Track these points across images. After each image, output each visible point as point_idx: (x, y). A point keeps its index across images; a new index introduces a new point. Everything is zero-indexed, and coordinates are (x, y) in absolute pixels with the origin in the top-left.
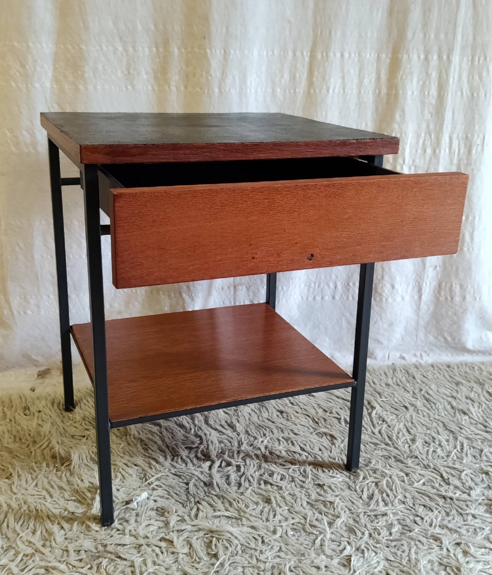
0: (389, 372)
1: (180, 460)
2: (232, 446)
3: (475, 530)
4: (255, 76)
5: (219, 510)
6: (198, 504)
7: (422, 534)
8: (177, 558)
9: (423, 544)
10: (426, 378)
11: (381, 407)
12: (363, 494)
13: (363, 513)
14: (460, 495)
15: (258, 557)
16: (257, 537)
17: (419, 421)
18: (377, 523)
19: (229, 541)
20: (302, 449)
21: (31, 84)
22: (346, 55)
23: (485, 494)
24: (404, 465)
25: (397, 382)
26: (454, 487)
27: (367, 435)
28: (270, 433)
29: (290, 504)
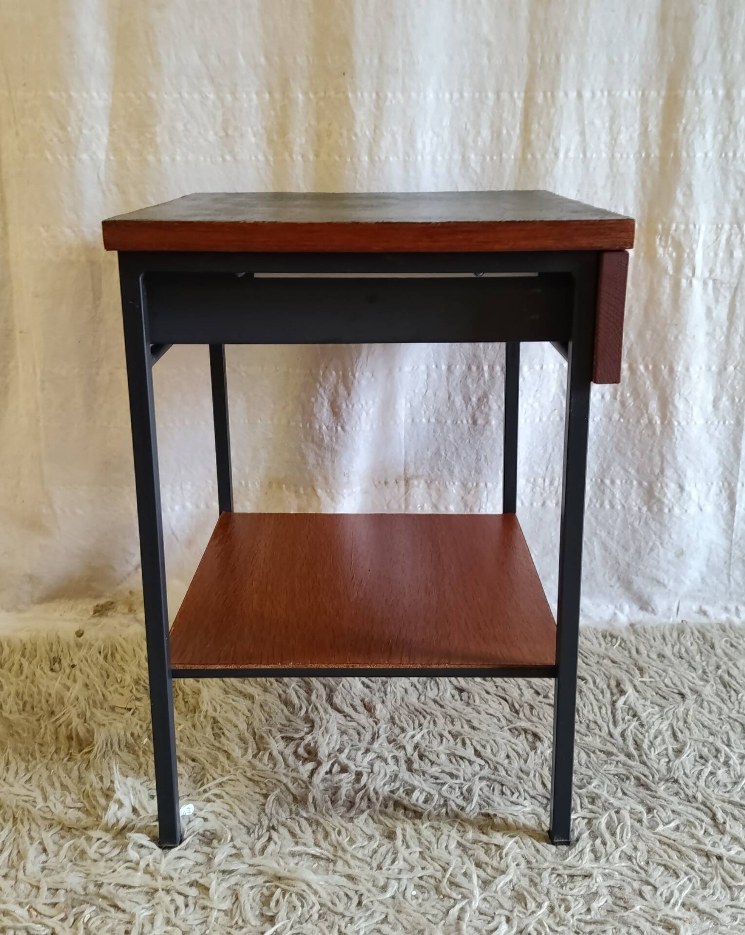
0: (671, 635)
1: (266, 757)
2: (360, 741)
4: (430, 134)
5: (305, 844)
6: (272, 831)
7: (647, 915)
8: (208, 917)
9: (642, 933)
10: (735, 647)
11: (638, 691)
13: (549, 870)
14: (739, 853)
15: (343, 929)
16: (351, 894)
17: (698, 720)
18: (571, 889)
19: (301, 897)
20: (477, 754)
21: (75, 155)
22: (587, 95)
24: (649, 792)
25: (679, 653)
26: (729, 839)
27: (598, 737)
28: (429, 723)
29: (427, 844)
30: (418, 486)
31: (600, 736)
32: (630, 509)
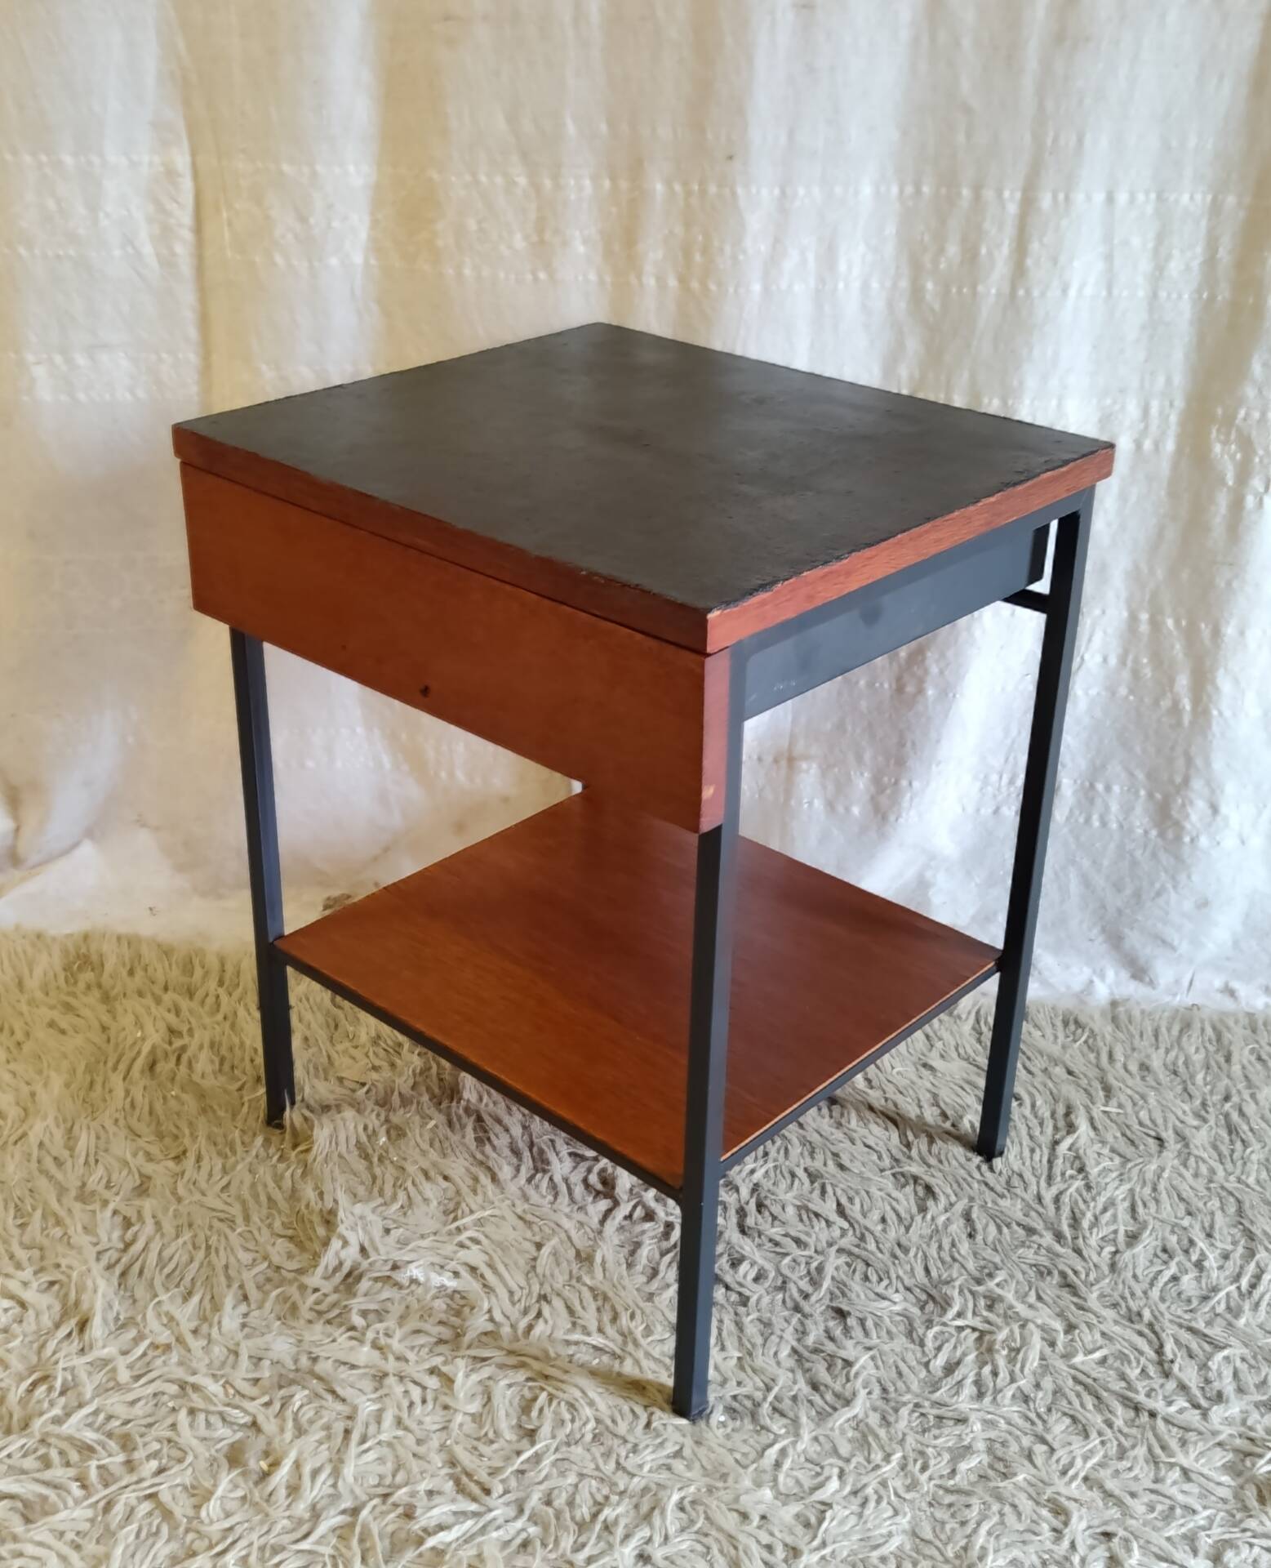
1: (545, 1183)
3: (1172, 1508)
5: (585, 1329)
6: (543, 1303)
7: (1031, 1490)
8: (450, 1421)
9: (1019, 1515)
10: (1264, 1064)
12: (936, 1356)
13: (911, 1406)
14: (1181, 1411)
15: (622, 1461)
16: (639, 1410)
17: (1175, 1188)
18: (936, 1437)
19: (572, 1406)
20: (841, 1211)
22: (1122, 198)
23: (1249, 1422)
24: (1075, 1300)
25: (1174, 1064)
26: (1175, 1386)
27: (1019, 1201)
28: (778, 1152)
29: (749, 1346)
30: (807, 771)
31: (1023, 1200)
32: (1131, 830)
